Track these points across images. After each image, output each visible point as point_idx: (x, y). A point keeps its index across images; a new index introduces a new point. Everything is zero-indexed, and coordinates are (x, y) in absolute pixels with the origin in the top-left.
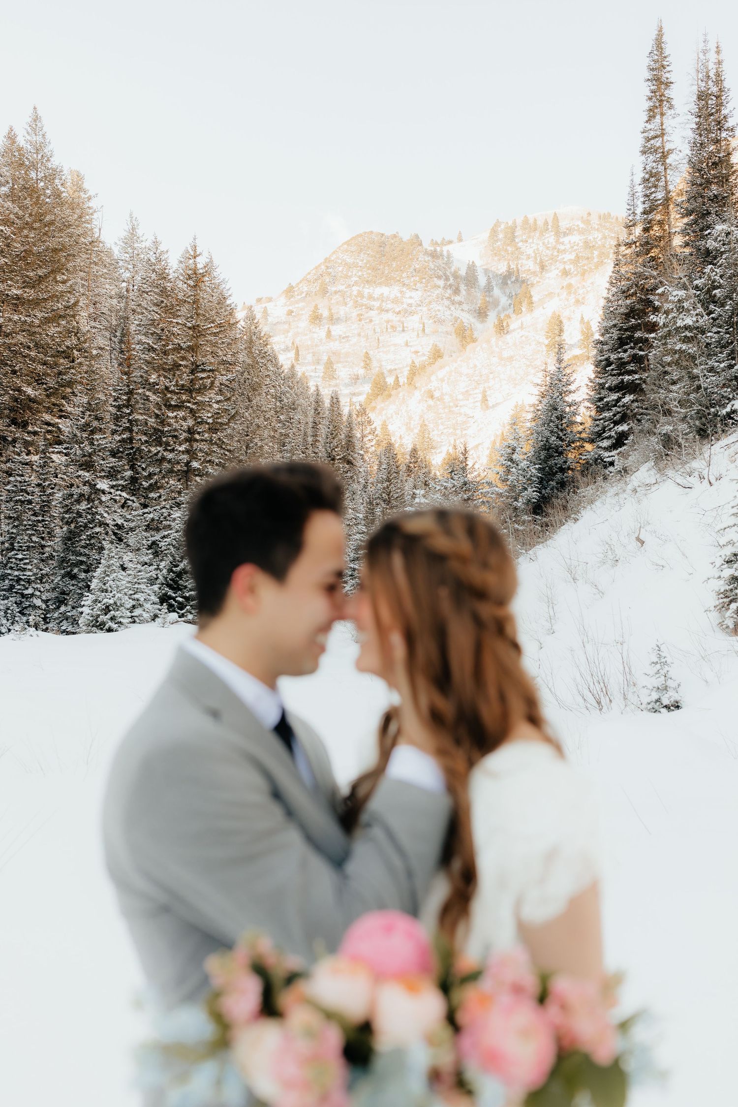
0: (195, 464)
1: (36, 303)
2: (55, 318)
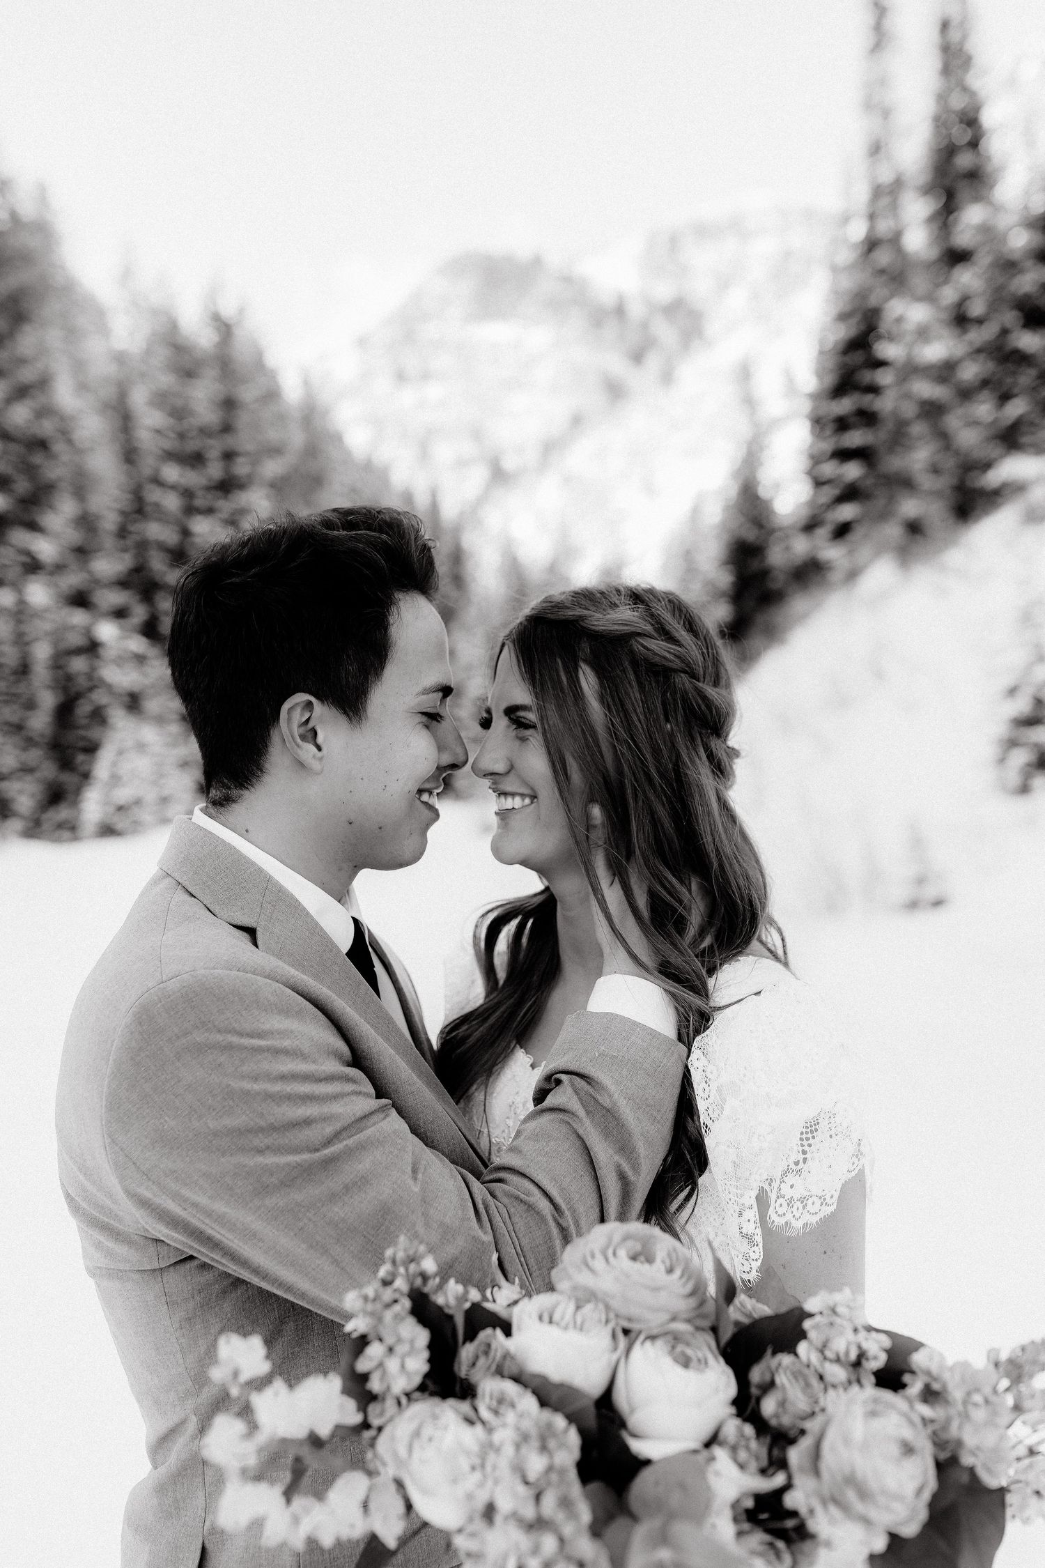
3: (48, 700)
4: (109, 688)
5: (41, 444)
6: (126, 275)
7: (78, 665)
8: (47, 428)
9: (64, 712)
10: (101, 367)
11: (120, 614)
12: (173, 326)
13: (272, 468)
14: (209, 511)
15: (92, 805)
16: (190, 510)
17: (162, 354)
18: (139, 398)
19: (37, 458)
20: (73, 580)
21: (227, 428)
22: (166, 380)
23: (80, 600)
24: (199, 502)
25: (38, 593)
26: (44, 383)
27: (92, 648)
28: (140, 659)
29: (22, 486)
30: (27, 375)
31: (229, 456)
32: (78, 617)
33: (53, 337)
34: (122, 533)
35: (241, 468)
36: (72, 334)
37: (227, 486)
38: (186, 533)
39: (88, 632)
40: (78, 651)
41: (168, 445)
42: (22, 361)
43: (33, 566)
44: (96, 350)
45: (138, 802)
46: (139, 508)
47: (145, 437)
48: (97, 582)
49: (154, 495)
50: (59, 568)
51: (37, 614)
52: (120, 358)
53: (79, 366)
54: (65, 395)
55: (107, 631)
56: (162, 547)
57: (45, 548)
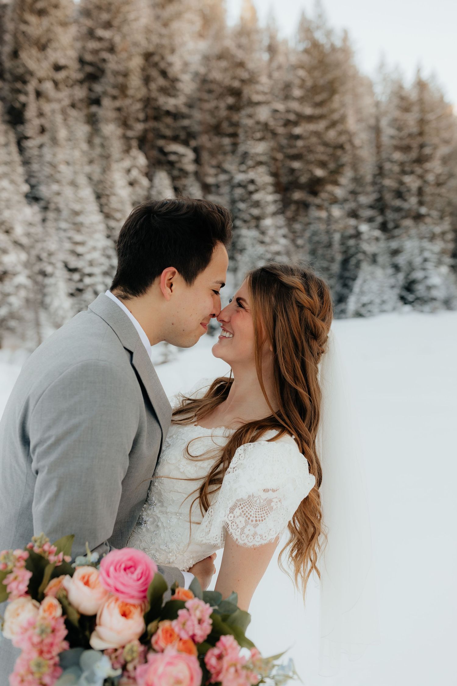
0: (423, 210)
1: (321, 117)
2: (333, 124)
3: (339, 258)
4: (364, 253)
5: (341, 147)
6: (382, 66)
7: (352, 242)
8: (343, 139)
9: (345, 262)
10: (369, 109)
11: (370, 220)
12: (401, 87)
13: (443, 150)
14: (412, 173)
15: (352, 304)
16: (404, 172)
17: (396, 101)
18: (384, 123)
19: (339, 152)
20: (351, 205)
21: (421, 134)
22: (397, 114)
23: (354, 214)
24: (407, 169)
25: (336, 212)
26: (343, 119)
27: (358, 235)
28: (377, 239)
29: (332, 166)
30: (336, 116)
31: (422, 146)
32: (352, 222)
33: (348, 99)
34: (374, 183)
35: (427, 151)
36: (356, 96)
37: (420, 160)
38: (401, 183)
39: (356, 228)
40: (351, 237)
41: (395, 142)
42: (333, 111)
43: (334, 201)
44: (367, 102)
45: (371, 303)
46: (380, 172)
47: (385, 140)
48: (360, 206)
49: (387, 166)
50: (346, 200)
51: (336, 222)
52: (377, 104)
53: (358, 111)
54: (352, 124)
55: (364, 228)
56: (390, 190)
57: (339, 192)
